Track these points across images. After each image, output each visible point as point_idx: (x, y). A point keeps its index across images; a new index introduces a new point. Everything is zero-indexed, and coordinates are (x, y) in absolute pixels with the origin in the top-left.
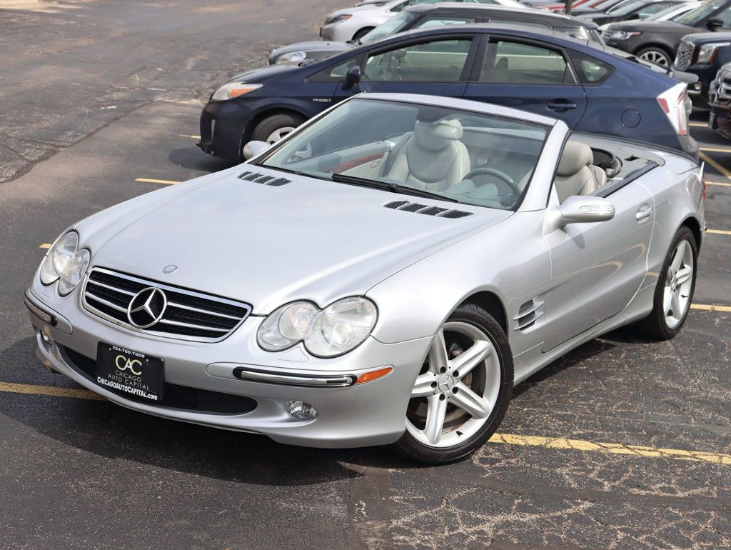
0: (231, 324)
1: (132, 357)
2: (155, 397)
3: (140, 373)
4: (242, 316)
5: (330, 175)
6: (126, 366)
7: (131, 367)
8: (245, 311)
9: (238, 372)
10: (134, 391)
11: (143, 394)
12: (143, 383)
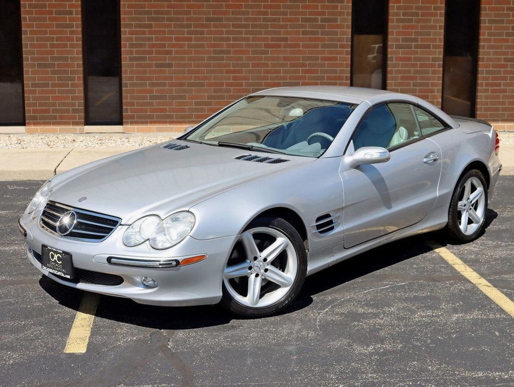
0: (109, 231)
1: (56, 253)
2: (68, 277)
3: (61, 262)
4: (115, 226)
5: (216, 143)
6: (54, 258)
7: (56, 259)
8: (117, 222)
9: (109, 260)
10: (59, 273)
11: (63, 275)
12: (63, 268)
